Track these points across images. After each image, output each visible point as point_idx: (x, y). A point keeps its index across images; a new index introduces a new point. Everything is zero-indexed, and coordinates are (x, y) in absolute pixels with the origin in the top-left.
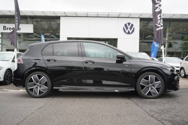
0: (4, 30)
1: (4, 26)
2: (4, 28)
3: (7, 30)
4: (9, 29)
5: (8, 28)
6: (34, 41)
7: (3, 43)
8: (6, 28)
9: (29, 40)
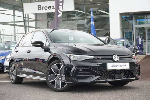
0: (38, 10)
1: (38, 6)
2: (38, 7)
3: (43, 9)
4: (45, 8)
5: (43, 7)
6: (76, 21)
7: (38, 26)
8: (41, 7)
9: (70, 20)
